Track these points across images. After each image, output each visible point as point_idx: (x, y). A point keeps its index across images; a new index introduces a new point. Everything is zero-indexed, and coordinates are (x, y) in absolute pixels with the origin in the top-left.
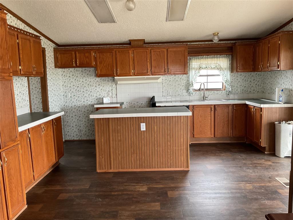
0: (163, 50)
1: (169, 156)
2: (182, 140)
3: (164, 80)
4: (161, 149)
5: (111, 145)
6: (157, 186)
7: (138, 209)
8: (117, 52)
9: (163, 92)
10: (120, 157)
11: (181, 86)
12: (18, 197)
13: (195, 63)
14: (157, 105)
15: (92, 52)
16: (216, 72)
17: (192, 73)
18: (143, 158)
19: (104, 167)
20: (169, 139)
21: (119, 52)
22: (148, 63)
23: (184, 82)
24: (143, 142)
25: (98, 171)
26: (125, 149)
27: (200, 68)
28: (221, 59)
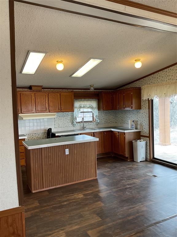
0: (57, 94)
1: (84, 171)
2: (92, 158)
4: (79, 166)
5: (44, 169)
8: (21, 94)
9: (55, 125)
10: (50, 178)
11: (68, 120)
13: (77, 104)
16: (90, 110)
17: (76, 110)
18: (67, 175)
19: (38, 188)
20: (84, 158)
22: (46, 104)
23: (70, 117)
25: (34, 192)
26: (54, 171)
27: (80, 107)
28: (92, 102)
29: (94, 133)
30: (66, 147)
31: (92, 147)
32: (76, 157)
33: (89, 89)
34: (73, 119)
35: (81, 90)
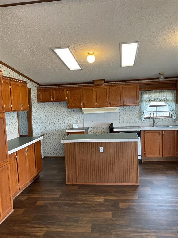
0: (119, 87)
1: (122, 174)
2: (133, 161)
3: (120, 110)
4: (116, 167)
5: (77, 163)
6: (112, 198)
7: (95, 216)
8: (84, 89)
9: (120, 119)
10: (83, 173)
11: (135, 115)
12: (7, 203)
13: (146, 96)
14: (115, 130)
15: (65, 90)
16: (163, 103)
17: (143, 104)
18: (102, 174)
19: (72, 181)
20: (122, 159)
21: (85, 90)
22: (107, 98)
23: (137, 111)
24: (101, 161)
25: (67, 183)
26: (87, 167)
27: (150, 100)
28: (167, 93)
29: (162, 131)
30: (101, 144)
31: (132, 148)
32: (111, 157)
33: (158, 78)
34: (141, 113)
35: (152, 80)
